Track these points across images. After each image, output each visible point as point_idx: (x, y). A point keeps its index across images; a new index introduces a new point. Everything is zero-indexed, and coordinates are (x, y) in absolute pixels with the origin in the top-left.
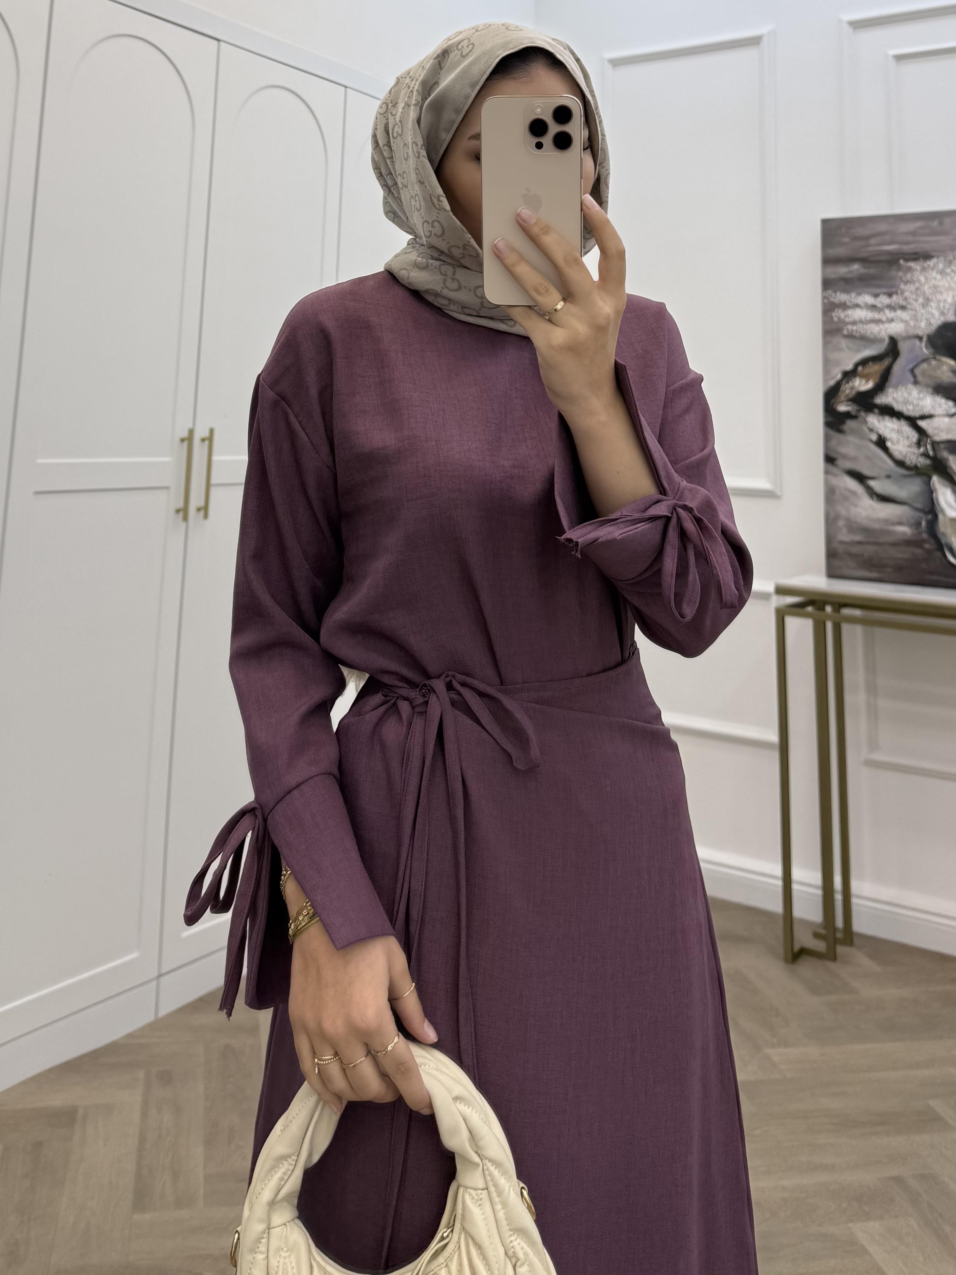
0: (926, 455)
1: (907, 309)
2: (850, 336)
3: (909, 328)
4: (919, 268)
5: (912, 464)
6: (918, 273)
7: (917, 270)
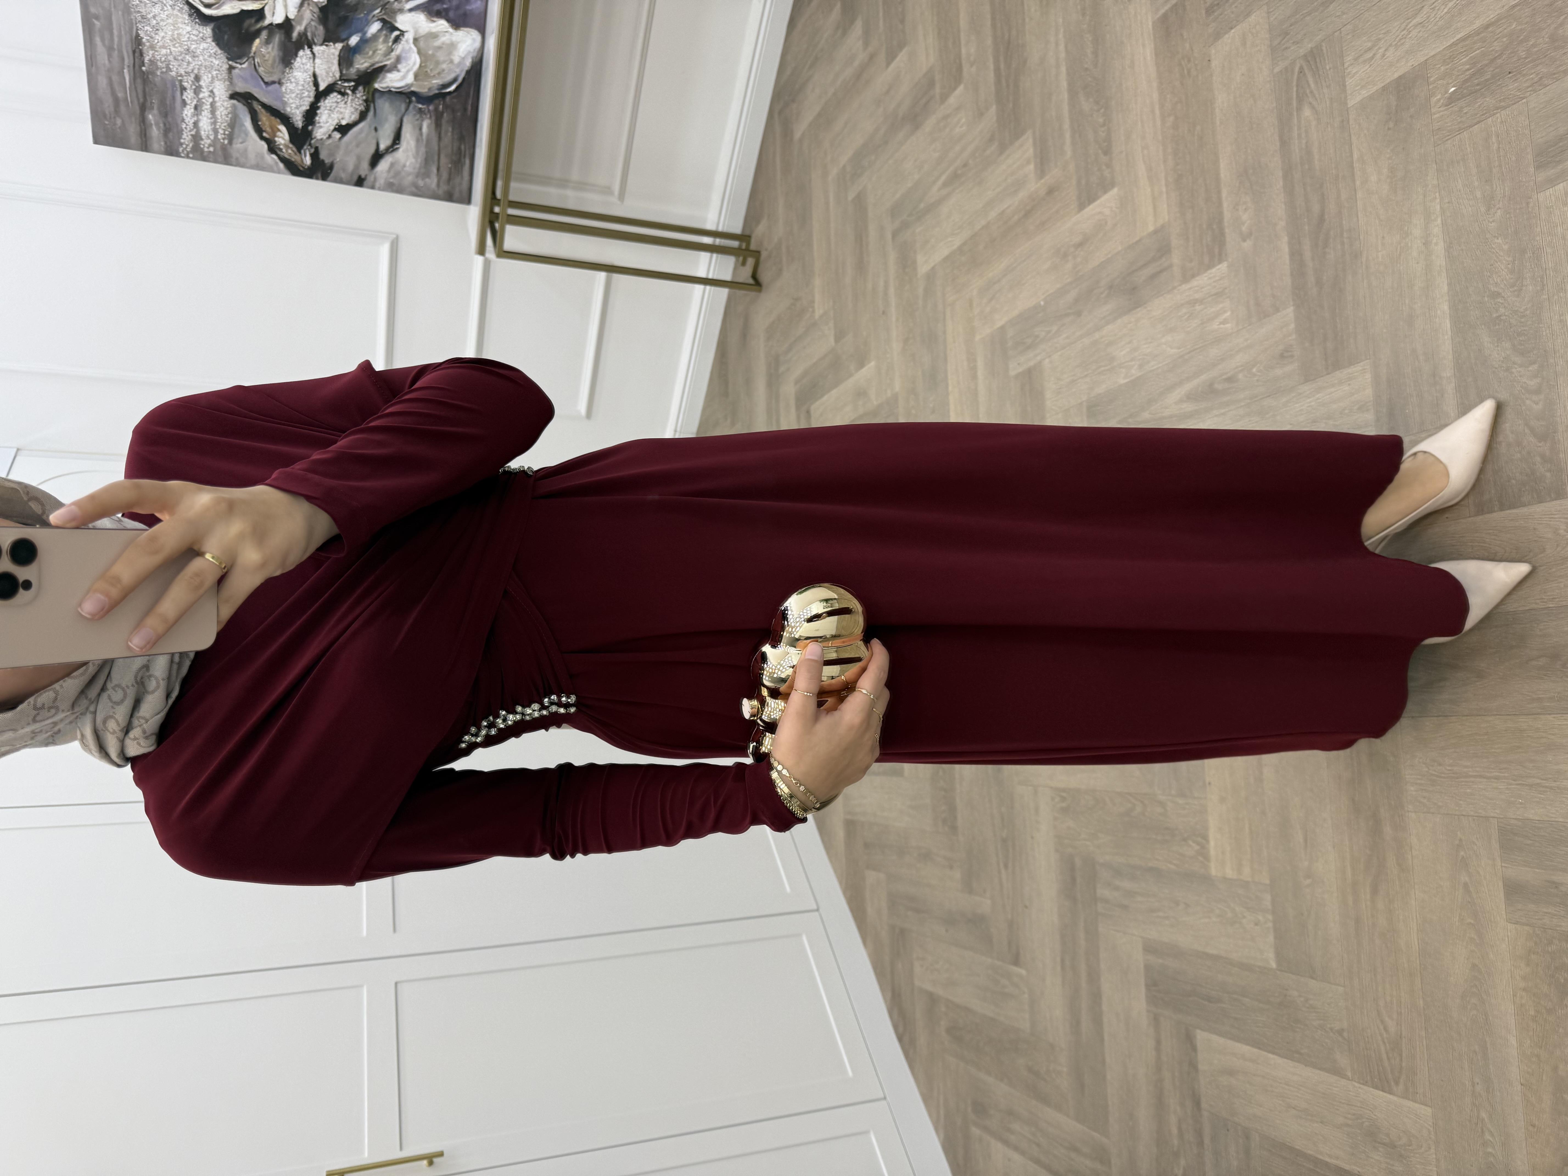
0: (354, 90)
1: (198, 73)
2: (231, 138)
3: (219, 75)
4: (151, 52)
5: (365, 104)
6: (156, 53)
7: (153, 54)
